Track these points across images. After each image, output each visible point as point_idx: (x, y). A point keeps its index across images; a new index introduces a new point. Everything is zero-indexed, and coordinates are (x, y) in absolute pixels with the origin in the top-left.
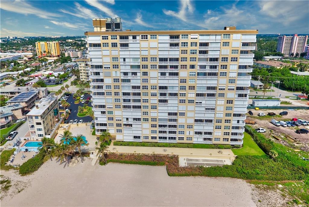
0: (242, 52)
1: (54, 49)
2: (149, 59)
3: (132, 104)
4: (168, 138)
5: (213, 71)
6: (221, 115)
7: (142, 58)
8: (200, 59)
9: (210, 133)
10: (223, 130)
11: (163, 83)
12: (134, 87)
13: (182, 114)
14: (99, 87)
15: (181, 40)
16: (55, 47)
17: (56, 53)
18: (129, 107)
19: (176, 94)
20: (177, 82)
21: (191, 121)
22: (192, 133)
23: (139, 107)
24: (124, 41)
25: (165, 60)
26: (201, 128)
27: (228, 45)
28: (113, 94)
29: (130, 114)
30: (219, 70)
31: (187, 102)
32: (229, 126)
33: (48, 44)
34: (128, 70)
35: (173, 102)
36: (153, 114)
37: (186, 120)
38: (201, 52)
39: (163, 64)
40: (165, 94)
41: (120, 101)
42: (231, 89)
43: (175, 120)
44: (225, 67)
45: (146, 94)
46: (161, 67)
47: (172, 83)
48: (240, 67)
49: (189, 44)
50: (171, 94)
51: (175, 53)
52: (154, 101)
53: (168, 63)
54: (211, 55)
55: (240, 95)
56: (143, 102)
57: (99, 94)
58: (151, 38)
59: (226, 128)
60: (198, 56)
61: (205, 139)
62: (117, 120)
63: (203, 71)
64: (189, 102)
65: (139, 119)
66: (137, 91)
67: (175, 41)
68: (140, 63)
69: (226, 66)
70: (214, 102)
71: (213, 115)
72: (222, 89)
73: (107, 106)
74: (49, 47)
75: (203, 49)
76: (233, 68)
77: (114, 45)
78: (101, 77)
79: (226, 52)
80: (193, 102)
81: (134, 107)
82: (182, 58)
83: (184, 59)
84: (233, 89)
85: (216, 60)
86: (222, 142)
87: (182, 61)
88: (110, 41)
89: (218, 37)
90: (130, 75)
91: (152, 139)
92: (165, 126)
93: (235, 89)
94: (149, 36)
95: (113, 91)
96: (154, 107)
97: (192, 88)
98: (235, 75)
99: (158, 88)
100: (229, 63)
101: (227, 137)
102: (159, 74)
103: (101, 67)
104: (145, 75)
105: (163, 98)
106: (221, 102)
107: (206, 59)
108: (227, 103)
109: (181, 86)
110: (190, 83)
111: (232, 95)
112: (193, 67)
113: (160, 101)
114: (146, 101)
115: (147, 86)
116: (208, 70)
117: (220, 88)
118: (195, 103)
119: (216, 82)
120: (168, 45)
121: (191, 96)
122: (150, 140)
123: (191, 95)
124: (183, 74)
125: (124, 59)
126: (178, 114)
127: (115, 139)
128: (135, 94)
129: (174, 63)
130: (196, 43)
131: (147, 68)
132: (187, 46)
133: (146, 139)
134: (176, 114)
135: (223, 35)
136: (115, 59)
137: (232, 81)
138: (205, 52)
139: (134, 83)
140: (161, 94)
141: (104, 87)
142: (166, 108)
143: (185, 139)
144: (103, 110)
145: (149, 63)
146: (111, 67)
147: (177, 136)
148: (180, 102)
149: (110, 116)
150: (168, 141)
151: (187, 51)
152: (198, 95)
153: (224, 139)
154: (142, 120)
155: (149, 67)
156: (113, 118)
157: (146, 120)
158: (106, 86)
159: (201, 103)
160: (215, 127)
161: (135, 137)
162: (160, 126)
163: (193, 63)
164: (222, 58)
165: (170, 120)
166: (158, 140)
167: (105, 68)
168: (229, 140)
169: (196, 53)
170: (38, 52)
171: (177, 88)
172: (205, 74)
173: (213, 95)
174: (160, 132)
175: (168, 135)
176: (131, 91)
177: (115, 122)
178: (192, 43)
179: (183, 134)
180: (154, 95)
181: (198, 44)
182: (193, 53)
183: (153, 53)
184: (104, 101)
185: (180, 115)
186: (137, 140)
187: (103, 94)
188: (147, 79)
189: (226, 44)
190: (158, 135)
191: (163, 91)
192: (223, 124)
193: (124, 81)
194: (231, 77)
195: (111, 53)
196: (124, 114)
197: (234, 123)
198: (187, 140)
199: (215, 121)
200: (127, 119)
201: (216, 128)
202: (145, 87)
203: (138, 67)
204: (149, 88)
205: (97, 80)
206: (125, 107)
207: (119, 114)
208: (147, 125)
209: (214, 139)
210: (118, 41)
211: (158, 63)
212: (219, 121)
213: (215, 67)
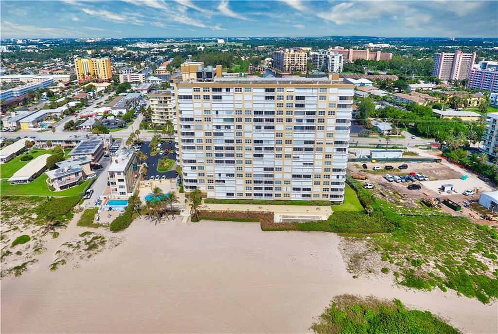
0: (339, 106)
1: (103, 69)
2: (243, 112)
3: (225, 158)
4: (263, 195)
5: (310, 124)
6: (319, 170)
7: (236, 111)
8: (296, 113)
9: (309, 189)
10: (322, 186)
11: (258, 136)
12: (227, 141)
13: (279, 169)
14: (189, 141)
15: (276, 94)
16: (104, 66)
17: (105, 75)
18: (222, 162)
19: (272, 149)
20: (273, 135)
21: (288, 177)
22: (290, 189)
23: (233, 162)
24: (217, 94)
25: (261, 113)
26: (300, 183)
27: (325, 99)
28: (204, 148)
29: (223, 169)
30: (316, 124)
31: (283, 156)
32: (329, 182)
33: (93, 61)
34: (221, 122)
35: (268, 156)
36: (248, 169)
37: (283, 175)
38: (297, 105)
39: (258, 117)
40: (260, 149)
41: (212, 156)
42: (329, 144)
43: (272, 176)
44: (322, 121)
45: (240, 148)
46: (256, 120)
47: (268, 137)
48: (338, 121)
49: (285, 98)
50: (266, 149)
51: (271, 106)
52: (249, 155)
53: (264, 117)
54: (308, 108)
55: (339, 150)
56: (237, 156)
57: (189, 148)
58: (246, 91)
59: (326, 183)
60: (294, 109)
61: (304, 196)
62: (208, 176)
63: (300, 125)
64: (286, 157)
65: (233, 175)
66: (230, 145)
67: (270, 94)
68: (233, 116)
69: (324, 119)
70: (312, 157)
71: (311, 171)
72: (320, 143)
73: (197, 161)
74: (95, 67)
75: (300, 102)
76: (330, 122)
77: (206, 97)
78: (191, 130)
79: (323, 106)
80: (290, 157)
81: (227, 162)
82: (278, 111)
83: (281, 113)
84: (332, 144)
85: (314, 113)
86: (321, 198)
87: (277, 114)
88: (202, 93)
89: (315, 91)
90: (223, 128)
91: (247, 196)
92: (260, 182)
93: (334, 143)
94: (243, 89)
95: (204, 145)
96: (249, 162)
97: (289, 142)
98: (333, 129)
99: (253, 142)
100: (326, 116)
101: (326, 193)
102: (254, 128)
103: (192, 120)
104: (239, 128)
105: (258, 152)
106: (319, 157)
107: (303, 113)
108: (326, 158)
109: (277, 141)
110: (286, 137)
111: (330, 149)
112: (289, 120)
113: (255, 155)
114: (240, 155)
115: (241, 140)
116: (305, 124)
117: (317, 142)
118: (292, 157)
119: (313, 136)
120: (263, 98)
121: (288, 151)
122: (244, 197)
123: (288, 149)
124: (279, 127)
125: (217, 112)
126: (275, 169)
127: (206, 196)
128: (228, 148)
129: (270, 117)
130: (292, 96)
131: (241, 121)
132: (283, 99)
133: (240, 196)
134: (272, 169)
135: (319, 89)
136: (207, 111)
137: (330, 135)
138: (302, 106)
139: (227, 137)
140: (257, 149)
141: (195, 141)
142: (261, 163)
143: (282, 195)
144: (193, 165)
145: (243, 116)
146: (203, 120)
147: (274, 192)
148: (276, 157)
149: (201, 171)
150: (263, 198)
151: (283, 104)
152: (295, 149)
153: (323, 195)
154: (236, 175)
155: (244, 120)
156: (204, 174)
157: (240, 175)
158: (197, 140)
159: (299, 157)
160: (314, 183)
161: (228, 194)
162: (255, 182)
163: (289, 117)
164: (319, 112)
165: (266, 176)
166: (253, 197)
167: (196, 121)
168: (329, 196)
169: (292, 106)
170: (79, 73)
171: (273, 143)
172: (302, 128)
173: (311, 149)
174: (256, 188)
175: (263, 192)
176: (224, 145)
177: (206, 178)
178: (288, 96)
179: (280, 190)
180: (248, 149)
181: (294, 98)
182: (290, 107)
183: (248, 106)
184: (195, 155)
185: (276, 170)
186: (231, 198)
187: (193, 148)
188: (241, 133)
189: (323, 98)
190: (253, 192)
191: (258, 145)
192: (322, 180)
193: (216, 134)
194: (328, 131)
195: (202, 106)
196: (216, 169)
197: (333, 178)
198: (284, 196)
199: (314, 176)
200: (220, 175)
201: (315, 184)
202: (239, 141)
203: (232, 120)
204: (244, 142)
205: (187, 134)
206: (217, 162)
207: (211, 169)
208: (241, 181)
209: (312, 196)
210: (211, 94)
211: (253, 117)
212: (318, 176)
213: (312, 121)
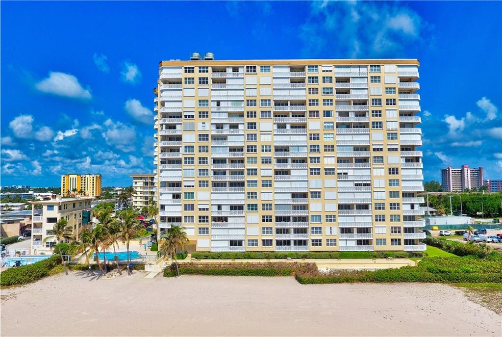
0: (402, 91)
2: (259, 103)
3: (228, 178)
4: (292, 243)
5: (361, 120)
6: (383, 196)
7: (248, 101)
8: (338, 102)
9: (366, 231)
10: (388, 224)
11: (282, 140)
12: (232, 149)
13: (317, 195)
14: (172, 150)
15: (308, 74)
18: (223, 184)
19: (303, 160)
20: (304, 138)
21: (333, 208)
22: (336, 231)
23: (241, 184)
24: (219, 76)
25: (285, 103)
26: (351, 220)
27: (379, 81)
28: (196, 161)
29: (225, 197)
30: (370, 119)
31: (322, 172)
32: (399, 216)
34: (224, 119)
35: (298, 173)
36: (265, 196)
37: (324, 206)
38: (339, 92)
39: (281, 109)
40: (285, 161)
41: (207, 174)
42: (393, 150)
43: (304, 207)
44: (378, 113)
45: (253, 160)
46: (277, 115)
47: (297, 140)
48: (402, 114)
49: (320, 80)
50: (294, 161)
51: (300, 94)
52: (267, 171)
53: (289, 109)
54: (355, 95)
55: (408, 160)
56: (248, 174)
57: (171, 161)
58: (262, 71)
59: (394, 218)
60: (334, 97)
61: (359, 242)
62: (200, 209)
63: (344, 120)
64: (326, 173)
65: (240, 207)
67: (298, 75)
68: (244, 108)
69: (380, 112)
70: (367, 172)
71: (368, 196)
72: (378, 150)
73: (184, 184)
75: (342, 86)
76: (391, 117)
77: (203, 81)
78: (178, 132)
79: (377, 90)
80: (333, 173)
81: (233, 184)
82: (310, 100)
83: (314, 102)
84: (396, 150)
85: (364, 103)
86: (389, 247)
87: (310, 105)
88: (197, 75)
89: (363, 70)
90: (227, 128)
91: (264, 244)
92: (287, 219)
93: (399, 149)
94: (258, 69)
95: (197, 155)
96: (267, 184)
97: (330, 148)
98: (396, 126)
99: (273, 149)
100: (384, 107)
101: (396, 236)
102: (275, 126)
103: (179, 116)
104: (252, 128)
105: (282, 167)
106: (378, 175)
107: (348, 102)
108: (390, 173)
109: (311, 146)
110: (324, 140)
111: (396, 159)
112: (328, 114)
113: (277, 172)
114: (253, 172)
115: (255, 146)
116: (352, 119)
117: (374, 147)
118: (336, 174)
119: (366, 138)
120: (288, 81)
121: (330, 163)
122: (260, 248)
123: (329, 161)
124: (314, 125)
125: (218, 103)
126: (310, 195)
127: (194, 247)
128: (233, 161)
129: (299, 109)
130: (331, 78)
131: (255, 116)
132: (317, 82)
133: (253, 245)
134: (304, 195)
135: (369, 67)
136: (203, 102)
137: (392, 136)
138: (347, 92)
139: (233, 142)
140: (279, 161)
141: (182, 150)
142: (287, 185)
143: (324, 242)
144: (176, 190)
145: (258, 109)
146: (196, 115)
147: (309, 237)
148: (311, 174)
149: (189, 202)
150: (293, 249)
151: (317, 89)
152: (340, 160)
153: (392, 240)
154: (246, 208)
155: (259, 114)
156: (193, 205)
157: (253, 207)
158: (186, 147)
159: (346, 174)
160: (374, 218)
161: (233, 243)
162: (279, 219)
163: (328, 108)
164: (373, 100)
165: (296, 207)
166: (274, 248)
167: (186, 116)
168: (402, 242)
169: (331, 93)
171: (305, 150)
172: (348, 126)
173: (365, 160)
174: (279, 231)
175: (292, 237)
176: (228, 155)
177: (196, 214)
178: (324, 78)
179: (320, 232)
180: (266, 161)
181: (334, 80)
182: (328, 93)
183: (266, 92)
184: (180, 173)
185: (312, 197)
186: (237, 249)
187: (179, 161)
188: (255, 135)
189: (376, 79)
190: (274, 237)
191: (282, 155)
192: (387, 212)
193: (215, 138)
194: (389, 130)
195: (197, 93)
196: (214, 197)
197: (405, 210)
198: (328, 244)
199: (374, 206)
200: (219, 207)
201: (376, 220)
202: (252, 149)
203: (241, 115)
204: (259, 149)
205: (171, 138)
206: (215, 184)
207: (204, 197)
208: (254, 218)
209: (374, 242)
210: (209, 75)
211: (273, 109)
212: (380, 207)
213: (363, 114)
